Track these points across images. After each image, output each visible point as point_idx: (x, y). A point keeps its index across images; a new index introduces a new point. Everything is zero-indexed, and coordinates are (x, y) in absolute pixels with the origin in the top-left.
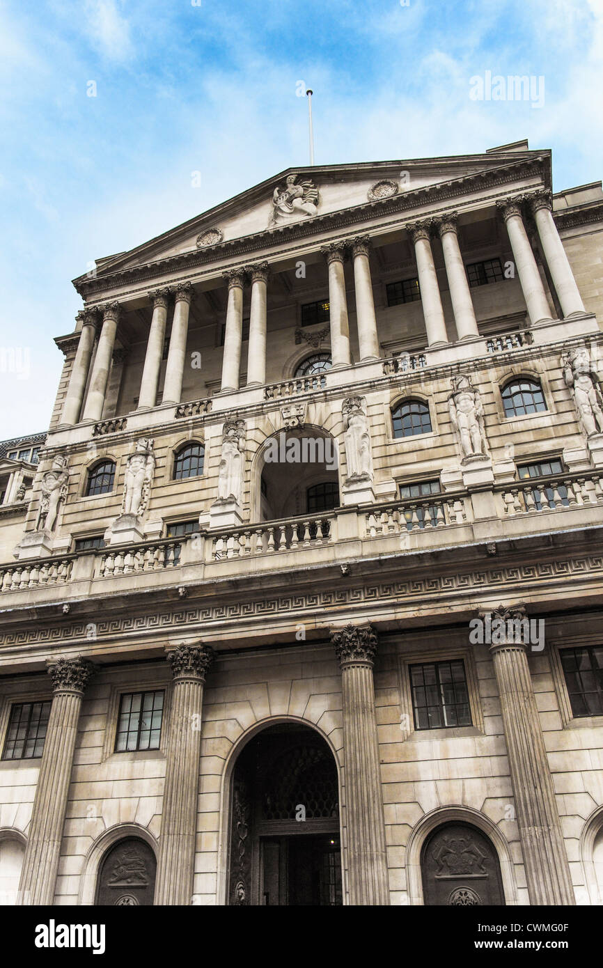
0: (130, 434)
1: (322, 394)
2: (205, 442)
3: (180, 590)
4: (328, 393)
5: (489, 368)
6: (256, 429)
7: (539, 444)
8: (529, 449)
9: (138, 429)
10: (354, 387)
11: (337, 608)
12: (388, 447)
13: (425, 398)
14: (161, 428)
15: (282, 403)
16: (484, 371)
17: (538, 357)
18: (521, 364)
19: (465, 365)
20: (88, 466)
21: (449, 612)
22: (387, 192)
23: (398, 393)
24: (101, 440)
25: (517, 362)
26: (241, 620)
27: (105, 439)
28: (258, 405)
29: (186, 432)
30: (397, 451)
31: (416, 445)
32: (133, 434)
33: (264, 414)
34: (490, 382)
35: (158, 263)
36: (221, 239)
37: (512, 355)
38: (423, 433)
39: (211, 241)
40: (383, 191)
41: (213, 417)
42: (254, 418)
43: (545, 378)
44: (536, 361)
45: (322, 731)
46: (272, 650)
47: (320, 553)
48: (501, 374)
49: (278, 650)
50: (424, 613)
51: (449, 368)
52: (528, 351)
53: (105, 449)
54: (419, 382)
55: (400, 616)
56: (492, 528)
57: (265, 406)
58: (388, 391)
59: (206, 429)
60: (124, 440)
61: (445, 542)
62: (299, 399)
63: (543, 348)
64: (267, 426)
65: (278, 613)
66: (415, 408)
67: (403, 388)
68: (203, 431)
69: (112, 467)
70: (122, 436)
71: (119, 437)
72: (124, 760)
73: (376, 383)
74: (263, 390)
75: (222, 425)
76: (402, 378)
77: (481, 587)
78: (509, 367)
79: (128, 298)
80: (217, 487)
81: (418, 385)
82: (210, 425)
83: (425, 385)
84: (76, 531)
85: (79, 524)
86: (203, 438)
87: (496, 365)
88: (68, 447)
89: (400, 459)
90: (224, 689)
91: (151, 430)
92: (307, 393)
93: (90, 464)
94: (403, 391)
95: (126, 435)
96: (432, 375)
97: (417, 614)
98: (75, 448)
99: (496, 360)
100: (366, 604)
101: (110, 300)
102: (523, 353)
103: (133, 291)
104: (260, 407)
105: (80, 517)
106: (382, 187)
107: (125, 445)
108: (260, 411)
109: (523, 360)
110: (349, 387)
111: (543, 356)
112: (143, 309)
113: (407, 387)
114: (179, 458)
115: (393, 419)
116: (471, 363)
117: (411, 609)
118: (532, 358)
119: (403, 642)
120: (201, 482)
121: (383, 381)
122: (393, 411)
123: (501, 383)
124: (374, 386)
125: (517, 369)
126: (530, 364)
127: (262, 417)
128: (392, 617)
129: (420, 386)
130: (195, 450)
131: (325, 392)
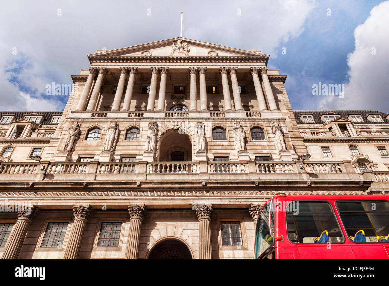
0: (109, 119)
1: (188, 119)
2: (140, 128)
3: (138, 183)
4: (190, 119)
5: (247, 121)
6: (161, 127)
7: (263, 150)
8: (259, 151)
9: (112, 118)
10: (200, 119)
11: (199, 197)
12: (211, 142)
13: (225, 128)
14: (122, 119)
15: (172, 119)
16: (245, 123)
17: (263, 121)
18: (257, 122)
19: (239, 119)
20: (89, 128)
21: (240, 204)
22: (213, 55)
23: (215, 124)
24: (96, 119)
25: (256, 121)
26: (161, 198)
27: (98, 119)
28: (163, 118)
29: (133, 123)
30: (214, 144)
31: (221, 143)
32: (110, 119)
33: (164, 122)
34: (247, 127)
35: (125, 58)
36: (151, 55)
37: (255, 119)
38: (223, 140)
39: (147, 55)
40: (212, 54)
41: (144, 119)
42: (161, 123)
43: (265, 129)
44: (262, 123)
45: (187, 244)
46: (169, 211)
47: (193, 176)
48: (251, 124)
49: (171, 211)
50: (231, 203)
51: (234, 119)
52: (260, 119)
53: (97, 123)
54: (223, 122)
55: (222, 203)
56: (255, 176)
57: (165, 119)
58: (212, 123)
59: (141, 123)
60: (106, 121)
61: (238, 179)
62: (179, 119)
63: (265, 119)
64: (166, 127)
65: (176, 197)
66: (220, 130)
67: (217, 123)
68: (140, 124)
69: (99, 130)
70: (105, 119)
71: (104, 119)
72: (101, 250)
73: (208, 119)
74: (164, 113)
75: (148, 123)
76: (217, 119)
77: (251, 196)
78: (254, 123)
79: (111, 67)
80: (145, 146)
81: (222, 123)
82: (143, 122)
83: (225, 123)
84: (81, 153)
85: (83, 151)
86: (140, 126)
87: (249, 121)
88: (80, 119)
89: (215, 147)
90: (148, 224)
91: (118, 119)
92: (181, 118)
93: (90, 128)
94: (217, 124)
95: (107, 119)
96: (227, 120)
97: (229, 203)
98: (84, 120)
99: (250, 120)
100: (210, 197)
101: (104, 66)
102: (258, 119)
103: (113, 65)
104: (164, 119)
105: (83, 148)
106: (212, 52)
107: (106, 123)
108: (163, 121)
109: (258, 121)
110: (198, 118)
111: (264, 121)
112: (113, 73)
113: (219, 123)
114: (128, 132)
115: (213, 133)
116: (241, 119)
117: (227, 201)
118: (261, 121)
119: (219, 213)
120: (138, 143)
121: (210, 119)
122: (213, 130)
123: (251, 128)
124: (207, 120)
125: (256, 124)
126: (261, 123)
127: (164, 123)
128: (219, 203)
129: (223, 123)
130: (136, 130)
131: (189, 118)
